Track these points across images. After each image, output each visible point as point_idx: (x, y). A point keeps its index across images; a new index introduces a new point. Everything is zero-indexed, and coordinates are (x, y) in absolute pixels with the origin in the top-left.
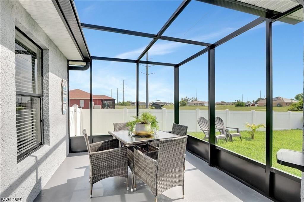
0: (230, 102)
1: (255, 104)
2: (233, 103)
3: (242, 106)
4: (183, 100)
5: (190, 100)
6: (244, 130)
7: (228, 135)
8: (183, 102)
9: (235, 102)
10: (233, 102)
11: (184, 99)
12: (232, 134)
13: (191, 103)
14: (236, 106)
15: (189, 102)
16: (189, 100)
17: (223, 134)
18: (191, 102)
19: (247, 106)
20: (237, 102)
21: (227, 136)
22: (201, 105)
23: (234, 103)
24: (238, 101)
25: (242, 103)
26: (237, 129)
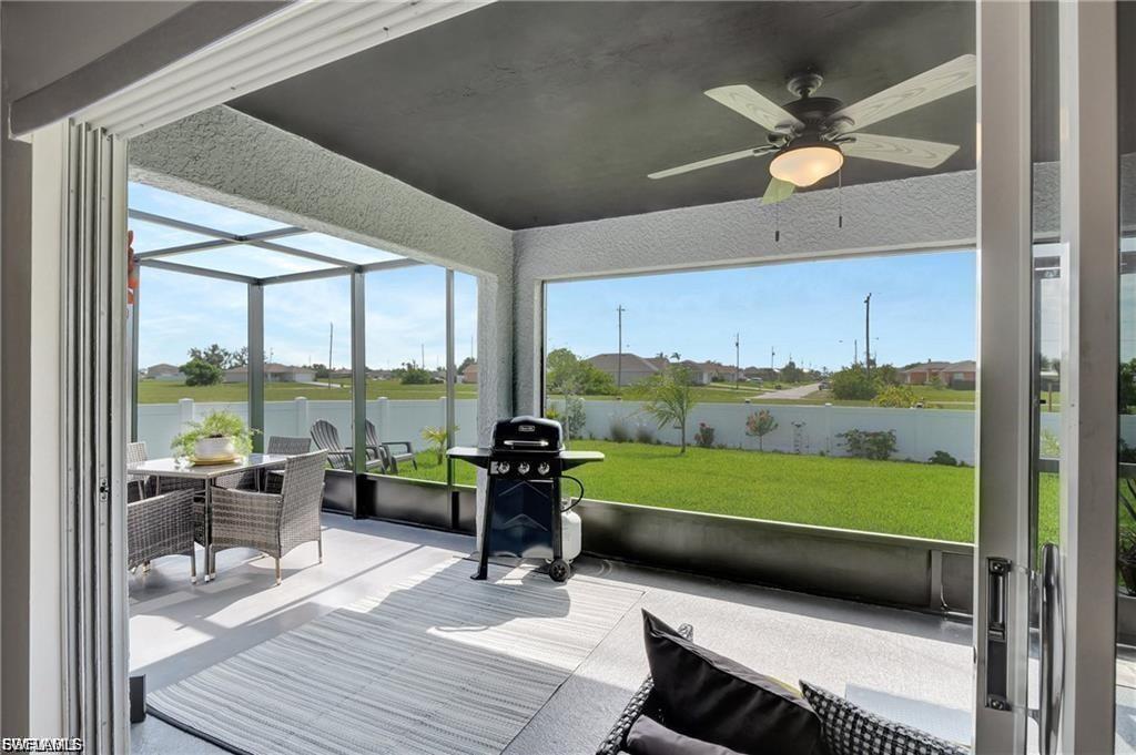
0: (385, 369)
1: (458, 377)
2: (394, 371)
3: (422, 382)
4: (200, 358)
5: (234, 361)
6: (424, 449)
7: (387, 459)
8: (198, 366)
9: (401, 367)
10: (396, 368)
11: (203, 356)
12: (395, 457)
13: (236, 370)
14: (404, 383)
15: (228, 366)
16: (226, 358)
17: (376, 457)
18: (237, 366)
19: (437, 382)
20: (406, 367)
21: (386, 462)
22: (281, 381)
23: (398, 372)
24: (409, 365)
25: (422, 371)
26: (408, 444)
